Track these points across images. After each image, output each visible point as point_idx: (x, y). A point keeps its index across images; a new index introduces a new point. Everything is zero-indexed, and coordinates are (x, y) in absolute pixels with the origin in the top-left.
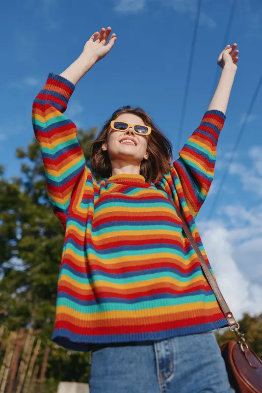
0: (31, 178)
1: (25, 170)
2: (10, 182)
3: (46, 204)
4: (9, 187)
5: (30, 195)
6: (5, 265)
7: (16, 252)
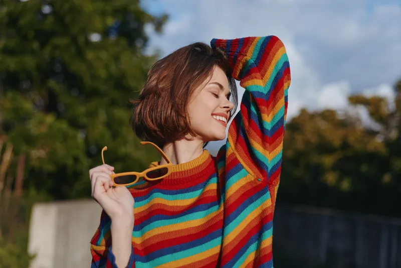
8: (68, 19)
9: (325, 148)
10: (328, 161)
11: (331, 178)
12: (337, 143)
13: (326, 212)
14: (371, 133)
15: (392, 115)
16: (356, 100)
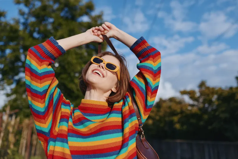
0: (27, 19)
1: (22, 13)
2: (12, 22)
3: (39, 38)
4: (11, 27)
5: (27, 31)
6: (17, 78)
7: (22, 69)
8: (67, 67)
9: (173, 113)
10: (176, 119)
11: (178, 126)
12: (179, 110)
13: (178, 141)
14: (193, 106)
15: (199, 97)
16: (184, 93)
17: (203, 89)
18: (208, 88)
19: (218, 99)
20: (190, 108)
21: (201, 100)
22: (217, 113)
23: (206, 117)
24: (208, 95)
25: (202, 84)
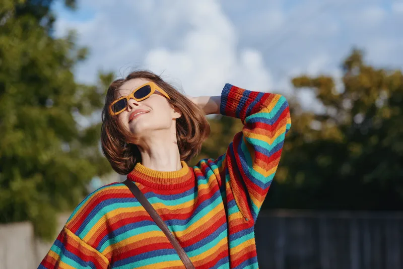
14: (323, 118)
15: (342, 96)
16: (301, 82)
17: (355, 71)
18: (368, 71)
19: (391, 102)
20: (316, 125)
21: (347, 104)
22: (386, 142)
23: (356, 150)
24: (367, 91)
25: (353, 61)
